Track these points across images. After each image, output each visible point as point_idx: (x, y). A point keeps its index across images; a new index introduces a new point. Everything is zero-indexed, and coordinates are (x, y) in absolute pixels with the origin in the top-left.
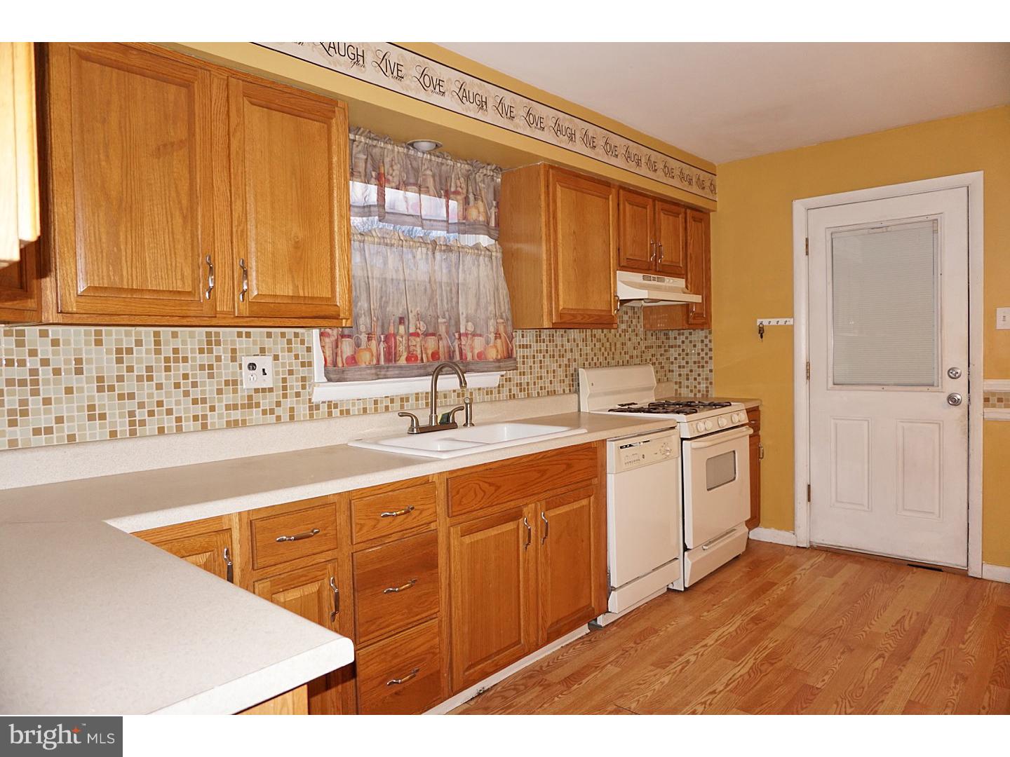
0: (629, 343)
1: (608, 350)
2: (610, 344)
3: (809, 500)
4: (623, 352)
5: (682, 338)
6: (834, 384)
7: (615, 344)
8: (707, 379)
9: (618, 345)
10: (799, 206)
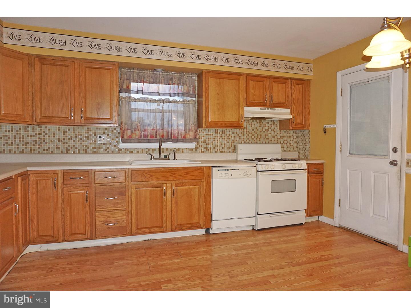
0: (269, 135)
1: (256, 137)
2: (258, 135)
3: (339, 206)
4: (265, 139)
5: (301, 133)
6: (350, 154)
7: (261, 135)
8: (308, 151)
9: (262, 135)
10: (339, 74)
